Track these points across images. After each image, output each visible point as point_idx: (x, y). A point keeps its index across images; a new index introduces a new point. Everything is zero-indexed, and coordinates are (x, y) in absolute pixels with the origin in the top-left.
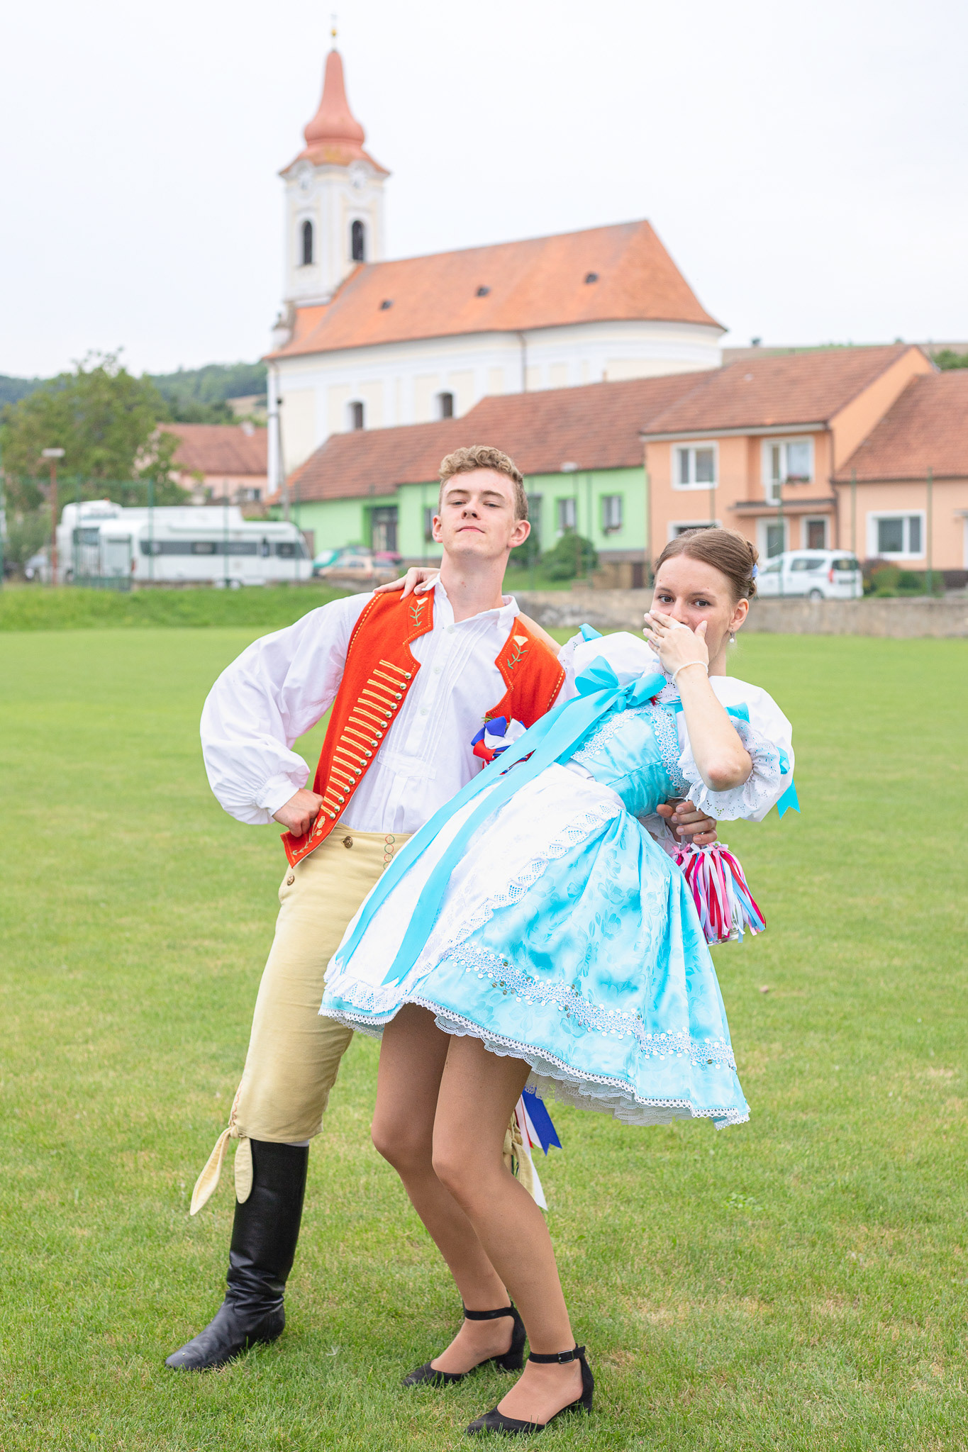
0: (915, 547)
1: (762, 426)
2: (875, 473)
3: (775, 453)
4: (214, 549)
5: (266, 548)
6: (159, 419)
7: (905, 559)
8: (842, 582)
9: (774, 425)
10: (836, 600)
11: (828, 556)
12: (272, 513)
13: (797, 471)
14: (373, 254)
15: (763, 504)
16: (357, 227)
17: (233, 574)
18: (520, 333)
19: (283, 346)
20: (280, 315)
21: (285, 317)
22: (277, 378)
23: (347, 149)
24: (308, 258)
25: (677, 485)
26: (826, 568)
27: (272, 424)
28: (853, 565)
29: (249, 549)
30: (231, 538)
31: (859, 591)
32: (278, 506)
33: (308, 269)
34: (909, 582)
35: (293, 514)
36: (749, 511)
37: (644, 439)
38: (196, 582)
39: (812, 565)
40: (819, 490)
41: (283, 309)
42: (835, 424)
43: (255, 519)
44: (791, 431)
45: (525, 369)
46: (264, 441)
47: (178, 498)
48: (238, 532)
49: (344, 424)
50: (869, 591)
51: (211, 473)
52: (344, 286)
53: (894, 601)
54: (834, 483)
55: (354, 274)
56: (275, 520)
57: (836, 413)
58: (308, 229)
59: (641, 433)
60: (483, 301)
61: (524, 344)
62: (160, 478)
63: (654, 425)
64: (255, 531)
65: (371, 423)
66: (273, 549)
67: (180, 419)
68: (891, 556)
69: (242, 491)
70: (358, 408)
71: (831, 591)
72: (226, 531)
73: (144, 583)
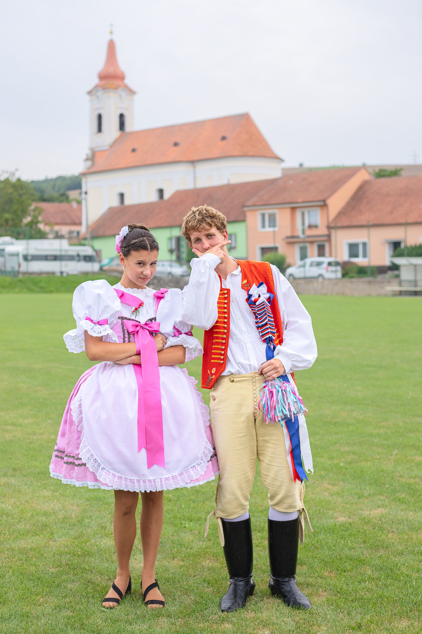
0: (365, 256)
1: (297, 203)
2: (346, 222)
3: (303, 214)
4: (55, 258)
5: (79, 258)
6: (33, 200)
7: (360, 261)
8: (332, 272)
9: (302, 202)
10: (329, 279)
11: (326, 260)
12: (83, 242)
13: (313, 222)
14: (128, 128)
15: (297, 237)
16: (122, 116)
17: (64, 269)
18: (193, 162)
19: (89, 168)
20: (87, 155)
21: (90, 156)
22: (86, 182)
23: (117, 82)
24: (100, 130)
25: (260, 229)
26: (325, 265)
27: (84, 203)
28: (337, 264)
29: (71, 258)
30: (63, 253)
31: (339, 275)
32: (85, 239)
33: (100, 134)
34: (362, 271)
35: (91, 242)
36: (292, 240)
37: (246, 209)
38: (48, 273)
39: (319, 264)
40: (322, 231)
41: (89, 152)
42: (329, 202)
43: (75, 245)
44: (309, 205)
45: (195, 178)
46: (80, 210)
47: (42, 236)
48: (66, 251)
49: (115, 202)
50: (344, 275)
51: (57, 224)
52: (116, 142)
53: (354, 280)
54: (329, 228)
55: (120, 137)
56: (84, 245)
57: (329, 197)
58: (100, 117)
59: (244, 206)
60: (176, 148)
61: (194, 167)
62: (34, 226)
63: (250, 203)
64: (74, 250)
65: (127, 202)
66: (82, 258)
67: (44, 200)
68: (354, 260)
69: (71, 232)
70: (122, 196)
71: (328, 275)
72: (61, 250)
73: (24, 273)
